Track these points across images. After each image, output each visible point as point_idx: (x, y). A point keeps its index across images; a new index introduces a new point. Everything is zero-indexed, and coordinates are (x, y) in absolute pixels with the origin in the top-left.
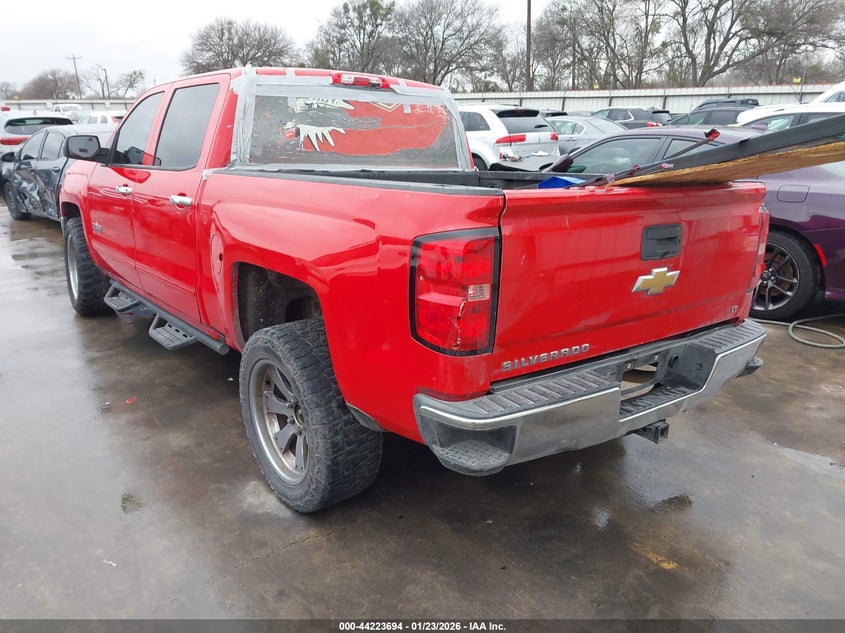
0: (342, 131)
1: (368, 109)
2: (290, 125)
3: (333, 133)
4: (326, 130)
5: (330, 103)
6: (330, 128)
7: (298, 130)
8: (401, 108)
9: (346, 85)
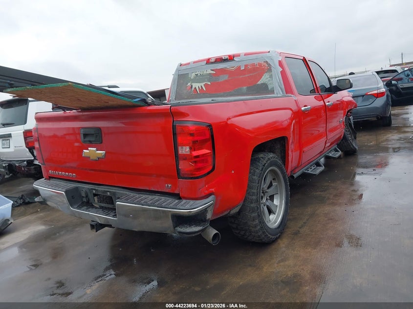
0: (209, 83)
1: (223, 71)
2: (189, 84)
3: (206, 85)
4: (202, 84)
5: (205, 72)
6: (204, 83)
7: (192, 86)
8: (239, 67)
9: (212, 63)
